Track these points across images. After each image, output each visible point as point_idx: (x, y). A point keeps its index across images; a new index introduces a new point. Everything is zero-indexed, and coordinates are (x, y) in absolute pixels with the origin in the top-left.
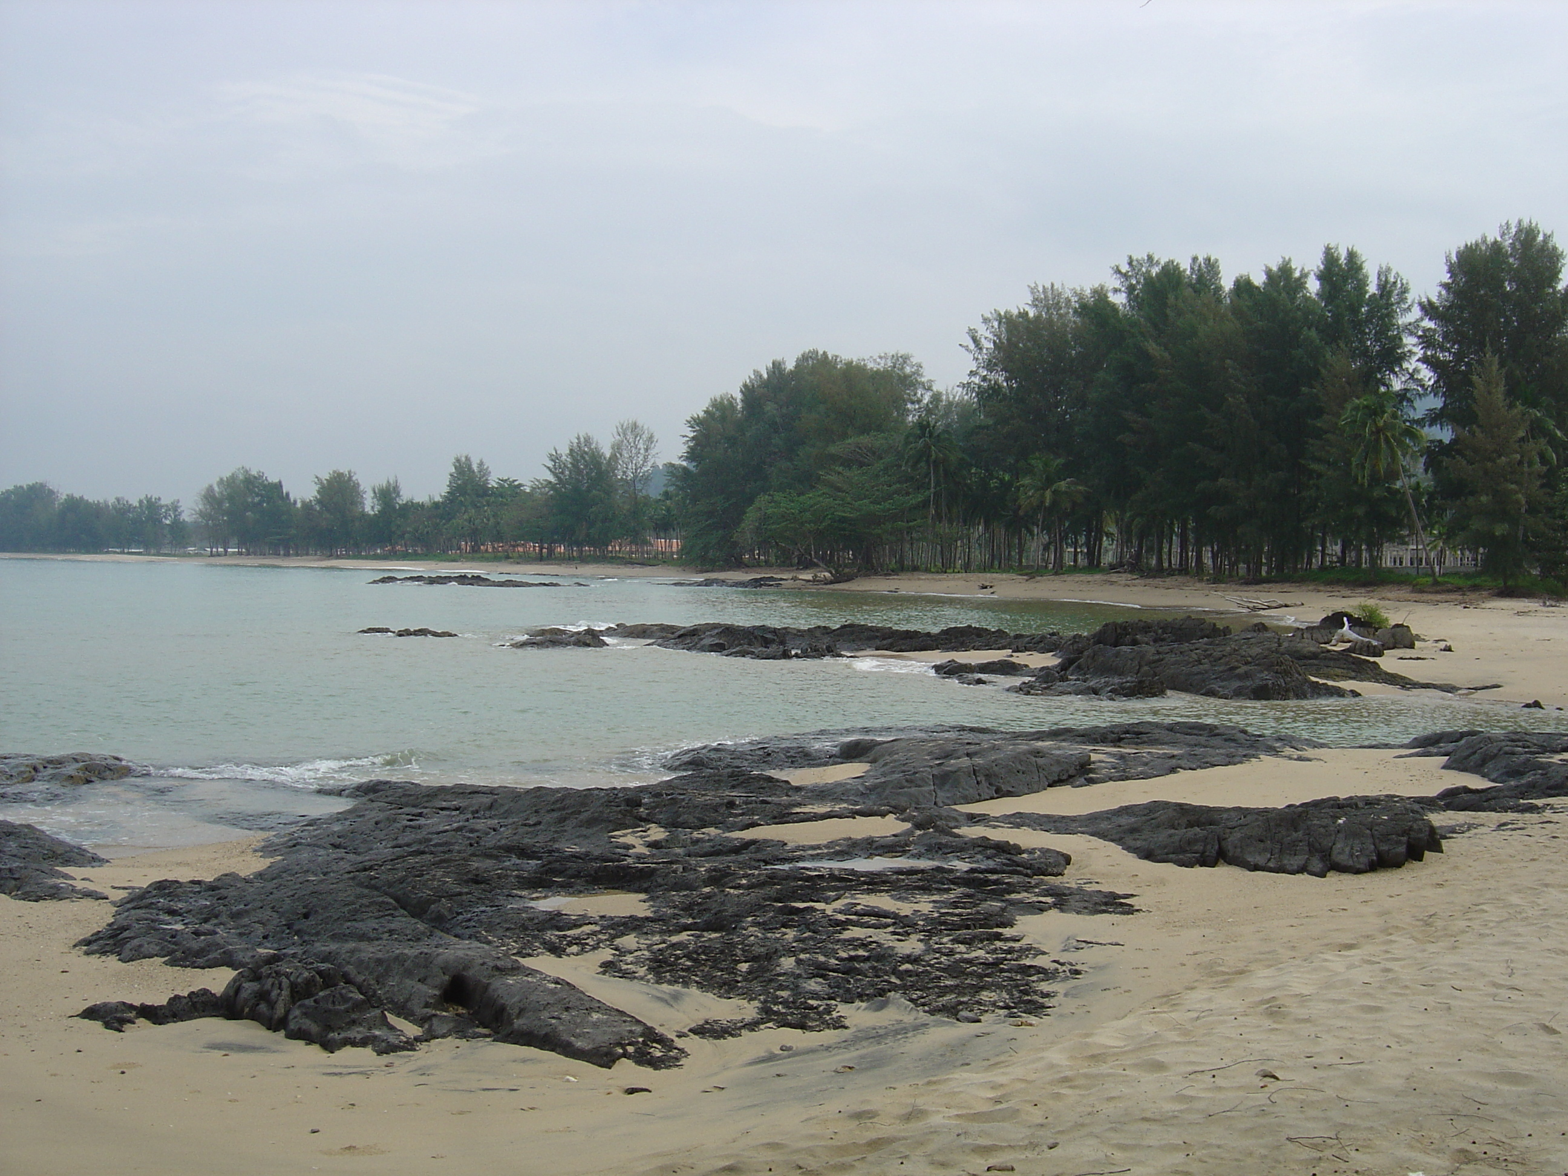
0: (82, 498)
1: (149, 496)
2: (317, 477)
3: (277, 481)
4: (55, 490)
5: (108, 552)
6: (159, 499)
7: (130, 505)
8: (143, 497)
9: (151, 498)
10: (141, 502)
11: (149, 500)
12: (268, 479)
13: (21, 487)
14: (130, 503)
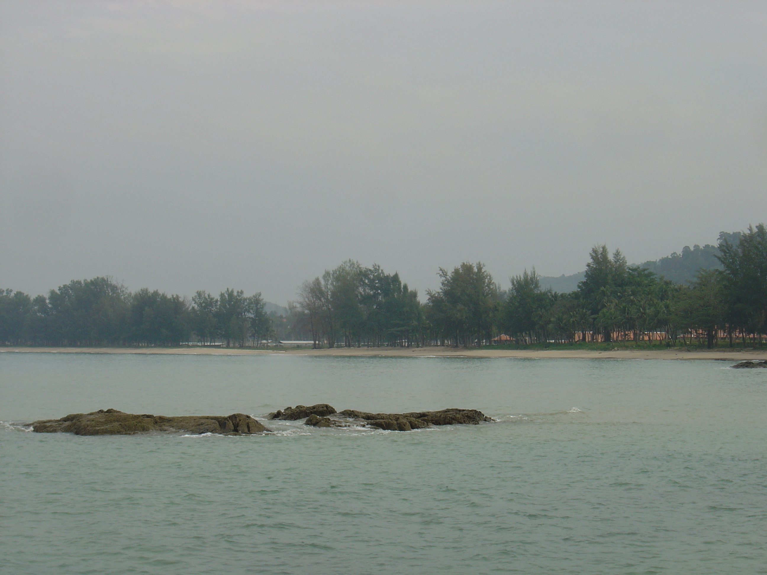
0: (156, 294)
1: (230, 290)
2: (441, 270)
3: (392, 274)
4: (120, 285)
5: (188, 346)
6: (242, 292)
7: (212, 299)
8: (224, 291)
9: (232, 291)
10: (222, 295)
11: (231, 294)
12: (384, 271)
13: (79, 283)
14: (212, 296)
